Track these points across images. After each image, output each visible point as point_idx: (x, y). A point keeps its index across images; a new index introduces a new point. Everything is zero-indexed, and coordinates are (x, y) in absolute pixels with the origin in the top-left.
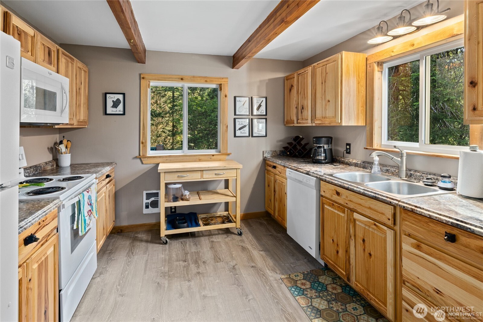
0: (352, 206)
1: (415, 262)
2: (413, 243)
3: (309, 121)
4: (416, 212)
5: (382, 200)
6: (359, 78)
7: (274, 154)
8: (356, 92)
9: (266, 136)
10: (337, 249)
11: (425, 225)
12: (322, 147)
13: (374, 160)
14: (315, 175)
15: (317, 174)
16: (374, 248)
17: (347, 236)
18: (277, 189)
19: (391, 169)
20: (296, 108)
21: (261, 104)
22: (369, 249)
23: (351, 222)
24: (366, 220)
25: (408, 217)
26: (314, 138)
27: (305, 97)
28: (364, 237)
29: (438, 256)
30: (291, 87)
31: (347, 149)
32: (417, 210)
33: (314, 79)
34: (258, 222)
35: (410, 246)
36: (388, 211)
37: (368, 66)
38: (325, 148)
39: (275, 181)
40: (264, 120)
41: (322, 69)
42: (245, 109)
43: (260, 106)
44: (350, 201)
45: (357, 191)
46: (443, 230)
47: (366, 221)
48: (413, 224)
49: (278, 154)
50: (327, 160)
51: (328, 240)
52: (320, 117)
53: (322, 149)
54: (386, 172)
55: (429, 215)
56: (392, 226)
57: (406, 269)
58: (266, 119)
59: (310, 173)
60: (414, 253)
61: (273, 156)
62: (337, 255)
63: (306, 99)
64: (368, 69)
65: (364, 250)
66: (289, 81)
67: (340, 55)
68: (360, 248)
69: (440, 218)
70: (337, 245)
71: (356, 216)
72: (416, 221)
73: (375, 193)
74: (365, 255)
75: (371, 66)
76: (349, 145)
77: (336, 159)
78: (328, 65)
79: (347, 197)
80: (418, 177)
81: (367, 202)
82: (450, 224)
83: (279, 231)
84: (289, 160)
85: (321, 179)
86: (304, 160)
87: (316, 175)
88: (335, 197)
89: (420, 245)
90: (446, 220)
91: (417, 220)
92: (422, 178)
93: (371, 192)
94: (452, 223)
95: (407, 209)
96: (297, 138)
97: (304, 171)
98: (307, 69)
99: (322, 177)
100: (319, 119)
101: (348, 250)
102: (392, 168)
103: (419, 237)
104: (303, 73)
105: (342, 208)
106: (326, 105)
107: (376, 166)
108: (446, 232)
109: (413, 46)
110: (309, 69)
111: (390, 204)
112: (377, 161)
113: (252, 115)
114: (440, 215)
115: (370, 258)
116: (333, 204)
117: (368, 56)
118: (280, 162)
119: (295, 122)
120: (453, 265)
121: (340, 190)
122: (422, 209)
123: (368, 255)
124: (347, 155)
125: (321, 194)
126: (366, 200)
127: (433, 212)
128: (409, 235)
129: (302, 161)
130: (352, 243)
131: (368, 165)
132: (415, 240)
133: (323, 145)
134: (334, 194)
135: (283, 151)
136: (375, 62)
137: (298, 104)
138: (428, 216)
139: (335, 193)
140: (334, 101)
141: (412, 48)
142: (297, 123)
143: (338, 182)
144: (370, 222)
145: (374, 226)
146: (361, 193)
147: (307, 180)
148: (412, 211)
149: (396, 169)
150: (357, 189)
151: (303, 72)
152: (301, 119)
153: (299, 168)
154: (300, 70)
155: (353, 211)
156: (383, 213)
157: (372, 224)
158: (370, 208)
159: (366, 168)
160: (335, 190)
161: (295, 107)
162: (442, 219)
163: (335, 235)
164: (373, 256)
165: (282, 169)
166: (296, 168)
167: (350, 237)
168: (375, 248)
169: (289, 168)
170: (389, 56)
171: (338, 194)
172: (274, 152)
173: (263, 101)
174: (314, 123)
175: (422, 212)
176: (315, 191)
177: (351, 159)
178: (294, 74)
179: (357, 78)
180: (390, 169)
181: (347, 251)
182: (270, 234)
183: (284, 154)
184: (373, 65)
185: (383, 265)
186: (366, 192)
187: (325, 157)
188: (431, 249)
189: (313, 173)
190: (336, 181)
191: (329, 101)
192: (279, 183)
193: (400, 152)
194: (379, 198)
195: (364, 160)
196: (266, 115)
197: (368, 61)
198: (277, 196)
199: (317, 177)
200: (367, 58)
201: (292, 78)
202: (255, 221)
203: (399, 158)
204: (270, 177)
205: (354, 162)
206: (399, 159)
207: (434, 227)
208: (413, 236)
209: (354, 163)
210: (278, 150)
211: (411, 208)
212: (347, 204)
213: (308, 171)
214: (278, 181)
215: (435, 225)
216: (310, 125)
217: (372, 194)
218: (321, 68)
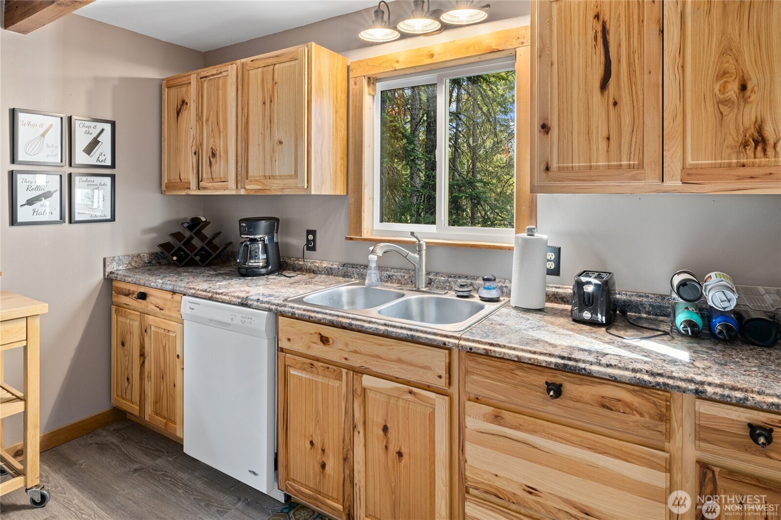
0: (359, 361)
1: (491, 448)
2: (486, 414)
3: (232, 183)
4: (494, 355)
5: (426, 341)
6: (337, 102)
7: (136, 262)
8: (333, 129)
9: (114, 220)
10: (321, 461)
11: (508, 375)
12: (258, 241)
13: (369, 261)
14: (263, 305)
15: (268, 303)
16: (409, 438)
17: (346, 427)
18: (149, 349)
19: (395, 274)
20: (195, 153)
21: (99, 139)
22: (397, 444)
23: (355, 395)
24: (392, 387)
25: (477, 366)
26: (242, 221)
27: (219, 128)
28: (385, 421)
29: (531, 427)
30: (182, 105)
31: (308, 241)
32: (495, 351)
33: (242, 93)
34: (91, 444)
35: (481, 420)
36: (439, 359)
37: (352, 82)
38: (266, 243)
39: (144, 330)
40: (108, 180)
41: (263, 73)
42: (48, 146)
43: (95, 143)
44: (355, 352)
45: (371, 331)
46: (541, 380)
47: (391, 389)
48: (487, 377)
49: (145, 263)
50: (270, 268)
51: (298, 444)
52: (259, 176)
53: (260, 245)
54: (387, 281)
55: (517, 356)
56: (446, 388)
57: (472, 465)
58: (113, 177)
59: (250, 302)
60: (488, 432)
61: (133, 269)
62: (323, 472)
63: (222, 134)
64: (353, 89)
65: (386, 447)
66: (173, 91)
67: (306, 49)
68: (376, 445)
69: (537, 359)
70: (323, 451)
71: (367, 381)
72: (491, 372)
73: (411, 330)
74: (389, 458)
75: (358, 83)
76: (312, 232)
77: (287, 263)
78: (277, 66)
79: (347, 345)
80: (442, 283)
81: (393, 349)
82: (553, 366)
83: (157, 450)
84: (179, 274)
85: (281, 312)
86: (215, 270)
87: (267, 306)
88: (319, 350)
89: (500, 415)
90: (546, 362)
91: (493, 369)
92: (448, 284)
93: (401, 328)
94: (556, 364)
95: (476, 351)
96: (195, 224)
97: (234, 300)
98: (225, 69)
99: (282, 309)
100: (257, 181)
101: (348, 456)
102: (398, 272)
103: (495, 399)
104: (213, 75)
105: (335, 370)
106: (273, 150)
107: (373, 271)
108: (547, 383)
109: (432, 57)
110: (231, 70)
111: (443, 346)
112: (374, 261)
113: (70, 165)
114: (535, 353)
115: (400, 462)
116: (312, 364)
117: (351, 63)
118: (161, 281)
119: (193, 185)
120: (557, 437)
121: (327, 331)
122: (503, 348)
123: (395, 455)
124: (309, 252)
125: (280, 346)
126: (392, 346)
127: (523, 350)
128: (477, 400)
129: (213, 275)
130: (359, 440)
131: (353, 269)
132: (491, 406)
133: (261, 236)
134: (315, 343)
135: (157, 253)
136: (364, 76)
137: (201, 144)
138: (516, 359)
139: (317, 339)
140: (293, 143)
141: (428, 61)
142: (199, 189)
143: (324, 316)
144: (399, 388)
145: (409, 394)
146: (381, 333)
147: (243, 319)
148: (487, 354)
149: (404, 273)
150: (371, 325)
151: (215, 73)
152: (208, 178)
153: (217, 293)
154: (206, 69)
155: (359, 372)
156: (427, 366)
157: (405, 392)
158: (399, 361)
159: (350, 277)
160: (316, 333)
161: (193, 151)
162: (540, 360)
163: (318, 431)
164: (406, 457)
165: (166, 299)
166: (210, 295)
167: (354, 427)
168: (411, 438)
169: (190, 296)
170: (391, 69)
171: (324, 340)
172: (135, 259)
173: (103, 130)
174: (245, 188)
175: (504, 353)
176: (266, 341)
177: (317, 261)
178: (190, 75)
179: (333, 102)
180: (393, 273)
181: (347, 459)
182: (136, 466)
183: (161, 261)
184: (361, 82)
185: (428, 468)
186: (390, 329)
187: (265, 261)
188: (518, 418)
189: (258, 300)
190: (318, 312)
191: (281, 143)
192: (156, 333)
193: (417, 242)
194: (421, 338)
195: (344, 261)
196: (113, 166)
197: (351, 73)
198: (150, 365)
199: (270, 310)
200: (348, 67)
201: (184, 84)
202: (82, 442)
203: (416, 253)
204: (128, 321)
205: (324, 265)
206: (417, 256)
207: (524, 377)
208: (483, 399)
209: (325, 267)
210: (145, 251)
211: (485, 349)
212: (346, 359)
213: (243, 298)
214: (153, 328)
215: (526, 372)
216: (234, 193)
217: (405, 332)
218: (260, 70)
